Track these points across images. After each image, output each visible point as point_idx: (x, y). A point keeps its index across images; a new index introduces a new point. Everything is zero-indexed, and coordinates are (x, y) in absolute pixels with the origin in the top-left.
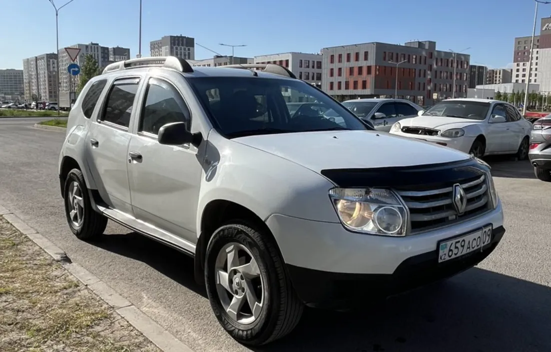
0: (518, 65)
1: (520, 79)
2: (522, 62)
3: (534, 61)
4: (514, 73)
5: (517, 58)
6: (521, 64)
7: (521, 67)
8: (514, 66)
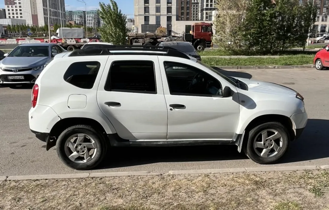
0: (8, 7)
1: (11, 16)
2: (11, 5)
3: (18, 5)
4: (7, 12)
5: (7, 2)
6: (10, 6)
7: (10, 8)
8: (6, 7)
